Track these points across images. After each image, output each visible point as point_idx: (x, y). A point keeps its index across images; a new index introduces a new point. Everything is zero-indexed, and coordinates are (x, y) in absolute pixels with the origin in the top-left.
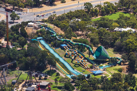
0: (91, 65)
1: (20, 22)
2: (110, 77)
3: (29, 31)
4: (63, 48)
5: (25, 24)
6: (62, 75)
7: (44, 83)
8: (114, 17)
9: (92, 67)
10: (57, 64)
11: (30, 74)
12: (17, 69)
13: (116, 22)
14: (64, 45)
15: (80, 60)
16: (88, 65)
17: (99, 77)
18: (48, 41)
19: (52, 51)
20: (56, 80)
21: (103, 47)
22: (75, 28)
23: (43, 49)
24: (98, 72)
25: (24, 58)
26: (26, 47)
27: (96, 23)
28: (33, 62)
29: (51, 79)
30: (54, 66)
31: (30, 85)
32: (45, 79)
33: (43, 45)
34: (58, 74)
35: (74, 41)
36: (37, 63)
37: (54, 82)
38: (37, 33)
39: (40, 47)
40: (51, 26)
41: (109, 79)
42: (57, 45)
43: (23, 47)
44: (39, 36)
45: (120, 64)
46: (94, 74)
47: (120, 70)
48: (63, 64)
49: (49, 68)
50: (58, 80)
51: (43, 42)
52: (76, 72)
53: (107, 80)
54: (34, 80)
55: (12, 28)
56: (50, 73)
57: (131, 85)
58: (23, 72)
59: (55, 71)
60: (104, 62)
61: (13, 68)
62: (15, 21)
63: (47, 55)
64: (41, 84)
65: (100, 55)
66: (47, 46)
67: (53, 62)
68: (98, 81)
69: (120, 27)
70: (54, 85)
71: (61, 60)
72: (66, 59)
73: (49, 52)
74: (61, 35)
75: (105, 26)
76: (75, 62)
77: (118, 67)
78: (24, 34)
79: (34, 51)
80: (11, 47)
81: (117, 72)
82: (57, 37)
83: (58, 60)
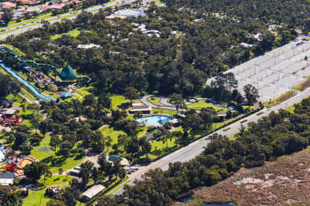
2: (81, 99)
4: (26, 71)
6: (29, 101)
8: (75, 33)
9: (60, 90)
10: (22, 89)
13: (77, 38)
14: (27, 67)
16: (56, 87)
17: (69, 100)
20: (23, 107)
21: (70, 67)
23: (5, 73)
24: (67, 95)
27: (56, 41)
30: (19, 90)
33: (4, 69)
34: (24, 100)
35: (37, 62)
40: (11, 47)
41: (82, 101)
42: (18, 68)
48: (28, 88)
50: (26, 106)
53: (79, 103)
57: (106, 107)
60: (71, 83)
63: (10, 80)
64: (7, 113)
65: (68, 76)
67: (16, 88)
68: (70, 105)
69: (83, 44)
70: (21, 113)
71: (26, 84)
73: (12, 76)
74: (22, 57)
75: (67, 44)
81: (88, 93)
82: (19, 59)
83: (22, 85)
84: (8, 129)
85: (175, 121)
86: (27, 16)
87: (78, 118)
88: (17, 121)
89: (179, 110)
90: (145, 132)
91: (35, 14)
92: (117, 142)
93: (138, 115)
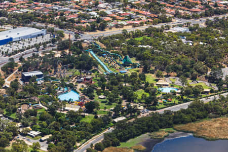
0: (120, 67)
1: (80, 40)
2: (130, 74)
3: (84, 45)
4: (104, 57)
5: (82, 41)
6: (101, 73)
7: (89, 77)
8: (141, 39)
9: (120, 69)
10: (99, 66)
11: (80, 71)
12: (74, 68)
13: (141, 41)
14: (105, 55)
15: (114, 64)
16: (118, 67)
17: (123, 75)
18: (95, 52)
19: (97, 58)
20: (96, 76)
22: (113, 45)
23: (91, 57)
24: (123, 71)
25: (79, 62)
26: (81, 55)
27: (128, 42)
28: (83, 64)
29: (94, 75)
30: (97, 67)
31: (80, 78)
32: (90, 75)
33: (92, 54)
34: (98, 72)
35: (112, 52)
36: (86, 65)
37: (95, 76)
38: (89, 46)
39: (90, 55)
42: (100, 55)
43: (79, 54)
44: (90, 49)
45: (138, 67)
46: (121, 73)
47: (138, 71)
49: (94, 68)
50: (98, 75)
51: (92, 52)
52: (110, 71)
53: (128, 76)
54: (83, 75)
55: (74, 43)
56: (94, 71)
57: (142, 80)
58: (77, 70)
59: (97, 70)
60: (128, 66)
61: (71, 67)
62: (78, 39)
63: (93, 60)
64: (86, 77)
65: (126, 61)
66: (94, 55)
67: (96, 64)
68: (122, 77)
69: (142, 45)
70: (95, 78)
72: (105, 63)
73: (95, 58)
74: (104, 49)
75: (132, 44)
76: (110, 65)
77: (137, 69)
78: (81, 47)
79: (85, 58)
80: (71, 55)
81: (135, 72)
82: (101, 49)
83: (99, 63)
84: (85, 86)
85: (179, 91)
86: (117, 26)
87: (124, 84)
88: (91, 83)
89: (184, 86)
90: (161, 95)
91: (122, 26)
92: (141, 98)
93: (160, 86)
